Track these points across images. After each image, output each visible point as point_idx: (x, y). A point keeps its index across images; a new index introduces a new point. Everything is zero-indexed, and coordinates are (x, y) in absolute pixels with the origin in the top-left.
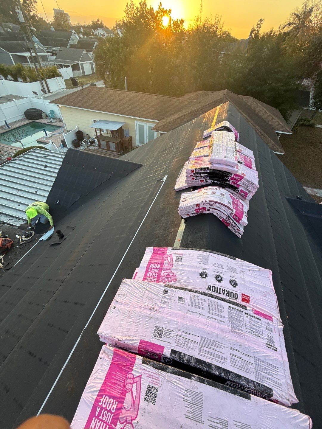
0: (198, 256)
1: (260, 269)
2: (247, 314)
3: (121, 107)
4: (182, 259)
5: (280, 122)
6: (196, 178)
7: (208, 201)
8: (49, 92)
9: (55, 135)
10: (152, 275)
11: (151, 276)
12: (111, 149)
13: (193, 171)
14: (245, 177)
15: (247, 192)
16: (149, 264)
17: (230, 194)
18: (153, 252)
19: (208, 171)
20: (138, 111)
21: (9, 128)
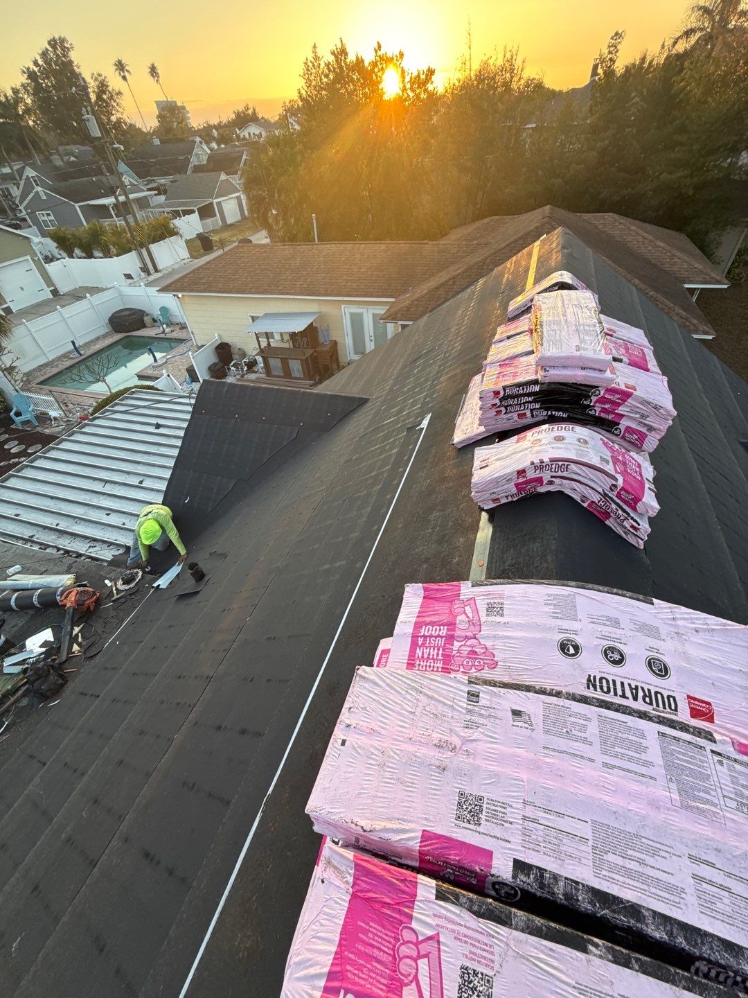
0: (546, 598)
1: (725, 625)
2: (720, 754)
3: (309, 280)
4: (502, 609)
5: (693, 262)
6: (506, 409)
7: (546, 460)
8: (156, 270)
9: (173, 359)
10: (429, 655)
11: (426, 656)
12: (292, 374)
13: (496, 393)
14: (635, 393)
15: (644, 430)
16: (418, 626)
17: (601, 439)
18: (422, 595)
19: (537, 389)
20: (347, 283)
21: (81, 355)
